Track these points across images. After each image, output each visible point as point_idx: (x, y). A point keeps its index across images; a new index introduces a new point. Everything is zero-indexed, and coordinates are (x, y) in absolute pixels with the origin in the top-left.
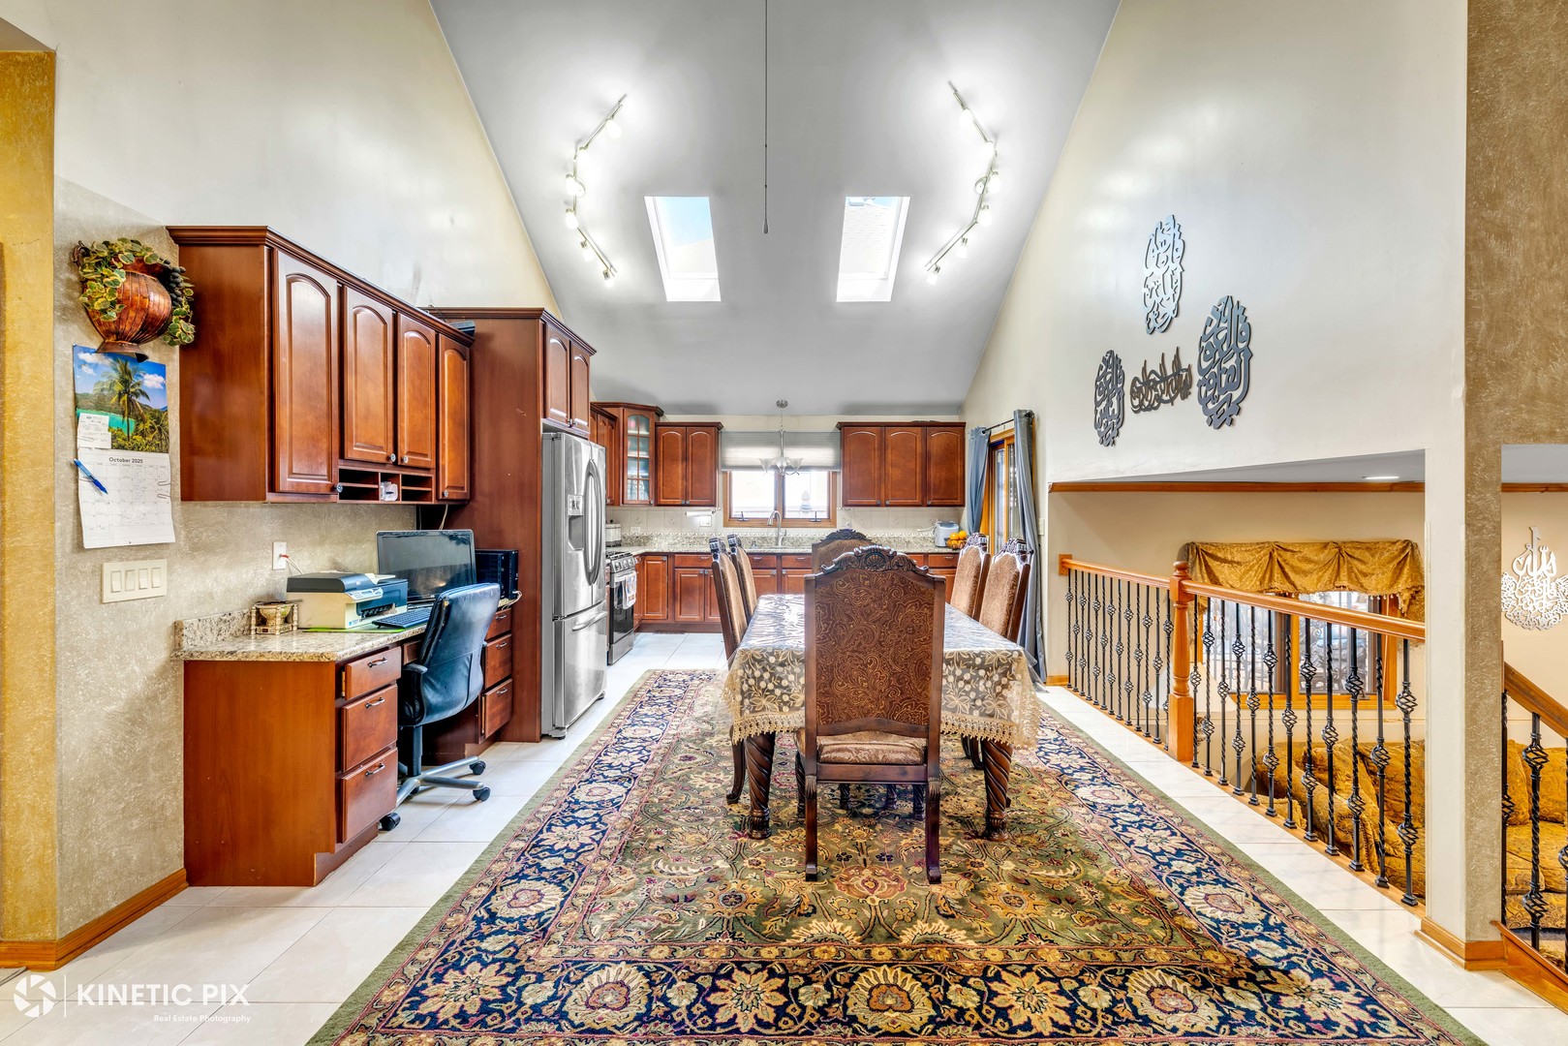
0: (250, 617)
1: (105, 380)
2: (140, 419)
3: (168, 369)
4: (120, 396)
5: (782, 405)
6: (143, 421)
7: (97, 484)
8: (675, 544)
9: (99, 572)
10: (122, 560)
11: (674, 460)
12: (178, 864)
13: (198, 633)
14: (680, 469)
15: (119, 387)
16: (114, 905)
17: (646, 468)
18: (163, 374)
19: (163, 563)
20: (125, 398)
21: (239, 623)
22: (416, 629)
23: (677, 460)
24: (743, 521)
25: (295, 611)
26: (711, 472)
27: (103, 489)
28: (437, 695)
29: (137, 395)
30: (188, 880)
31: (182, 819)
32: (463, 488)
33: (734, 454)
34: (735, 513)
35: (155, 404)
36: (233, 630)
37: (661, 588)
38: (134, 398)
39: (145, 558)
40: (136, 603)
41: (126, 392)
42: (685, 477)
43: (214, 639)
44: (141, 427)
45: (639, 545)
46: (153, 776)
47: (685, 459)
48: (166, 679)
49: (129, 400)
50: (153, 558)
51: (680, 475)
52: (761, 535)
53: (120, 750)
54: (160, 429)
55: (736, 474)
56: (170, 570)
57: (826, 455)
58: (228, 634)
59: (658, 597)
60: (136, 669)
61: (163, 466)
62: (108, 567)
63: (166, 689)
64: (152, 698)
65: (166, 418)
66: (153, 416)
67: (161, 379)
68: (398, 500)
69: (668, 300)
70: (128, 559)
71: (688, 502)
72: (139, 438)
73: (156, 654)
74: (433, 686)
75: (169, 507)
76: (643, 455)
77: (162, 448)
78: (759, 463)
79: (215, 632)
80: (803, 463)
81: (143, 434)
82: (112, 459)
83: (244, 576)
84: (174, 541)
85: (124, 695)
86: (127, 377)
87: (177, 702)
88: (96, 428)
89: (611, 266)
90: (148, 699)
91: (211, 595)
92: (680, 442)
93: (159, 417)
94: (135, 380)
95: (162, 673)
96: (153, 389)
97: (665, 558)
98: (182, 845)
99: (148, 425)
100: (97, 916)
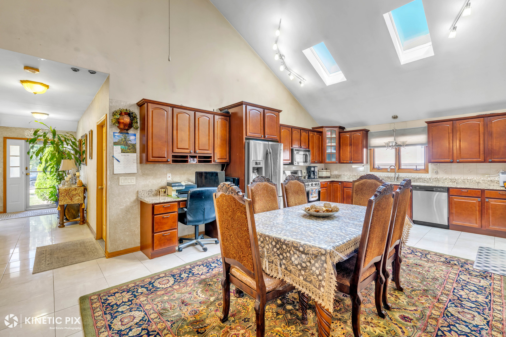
0: (158, 191)
1: (120, 139)
2: (129, 146)
3: (137, 135)
4: (124, 141)
5: (395, 117)
6: (130, 147)
7: (118, 160)
8: (350, 178)
9: (118, 179)
10: (124, 176)
11: (346, 145)
12: (139, 245)
13: (142, 193)
14: (349, 149)
15: (124, 140)
16: (122, 249)
17: (335, 149)
18: (135, 136)
19: (135, 177)
20: (125, 142)
21: (154, 192)
22: (185, 198)
23: (348, 145)
24: (379, 169)
25: (166, 191)
26: (361, 149)
27: (119, 161)
28: (191, 218)
29: (128, 141)
30: (141, 249)
31: (140, 235)
32: (226, 159)
33: (374, 142)
34: (376, 166)
35: (133, 142)
36: (153, 194)
37: (339, 195)
38: (127, 142)
39: (130, 176)
40: (128, 186)
41: (125, 141)
42: (351, 152)
43: (147, 196)
44: (129, 148)
45: (337, 178)
46: (132, 224)
47: (351, 145)
48: (136, 203)
49: (126, 142)
50: (132, 176)
51: (349, 151)
52: (388, 176)
53: (124, 217)
54: (134, 148)
55: (376, 150)
56: (136, 178)
57: (423, 138)
58: (151, 195)
59: (337, 198)
60: (128, 200)
61: (134, 157)
62: (120, 178)
63: (135, 205)
64: (132, 207)
65: (136, 145)
66: (132, 145)
67: (135, 137)
68: (197, 163)
69: (327, 85)
70: (126, 176)
71: (352, 162)
72: (128, 150)
73: (134, 198)
74: (190, 215)
75: (136, 165)
76: (334, 144)
77: (135, 152)
78: (384, 145)
79: (148, 194)
80: (407, 143)
81: (130, 149)
82: (122, 155)
83: (158, 181)
84: (136, 172)
85: (125, 205)
86: (126, 137)
87: (138, 209)
88: (118, 149)
89: (303, 79)
90: (131, 207)
91: (148, 185)
92: (349, 139)
93: (134, 146)
94: (128, 138)
95: (135, 202)
96: (132, 139)
97: (340, 183)
98: (140, 241)
99: (131, 147)
100: (118, 250)
